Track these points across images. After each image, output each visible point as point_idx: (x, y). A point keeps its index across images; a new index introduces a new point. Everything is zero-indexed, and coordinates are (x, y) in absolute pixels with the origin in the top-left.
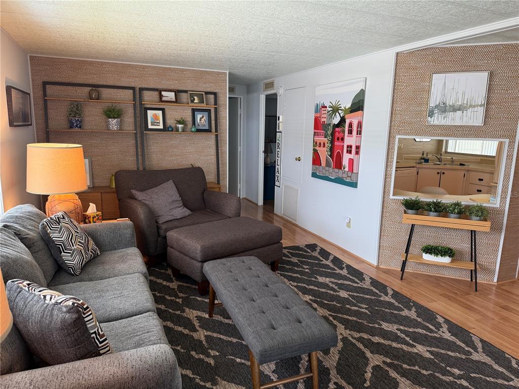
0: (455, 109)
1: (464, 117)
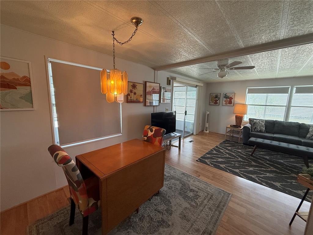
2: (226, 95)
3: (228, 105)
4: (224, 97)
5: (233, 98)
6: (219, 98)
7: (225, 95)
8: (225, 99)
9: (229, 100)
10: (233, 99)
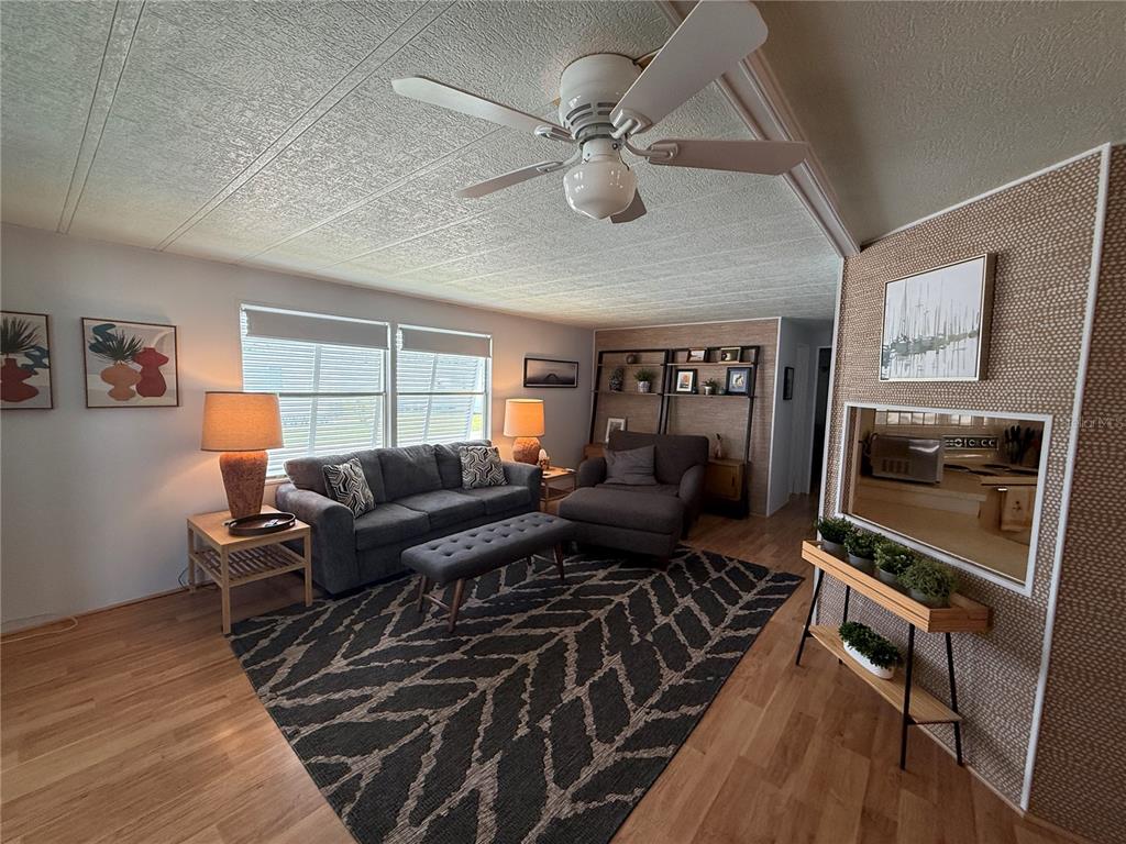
0: (923, 347)
1: (941, 364)
2: (111, 338)
3: (140, 400)
4: (94, 348)
5: (165, 360)
6: (48, 354)
7: (96, 330)
8: (100, 363)
9: (138, 367)
10: (172, 362)
